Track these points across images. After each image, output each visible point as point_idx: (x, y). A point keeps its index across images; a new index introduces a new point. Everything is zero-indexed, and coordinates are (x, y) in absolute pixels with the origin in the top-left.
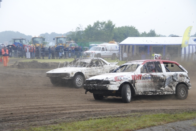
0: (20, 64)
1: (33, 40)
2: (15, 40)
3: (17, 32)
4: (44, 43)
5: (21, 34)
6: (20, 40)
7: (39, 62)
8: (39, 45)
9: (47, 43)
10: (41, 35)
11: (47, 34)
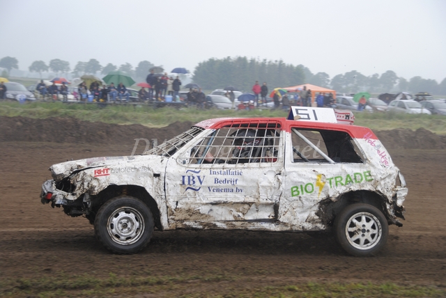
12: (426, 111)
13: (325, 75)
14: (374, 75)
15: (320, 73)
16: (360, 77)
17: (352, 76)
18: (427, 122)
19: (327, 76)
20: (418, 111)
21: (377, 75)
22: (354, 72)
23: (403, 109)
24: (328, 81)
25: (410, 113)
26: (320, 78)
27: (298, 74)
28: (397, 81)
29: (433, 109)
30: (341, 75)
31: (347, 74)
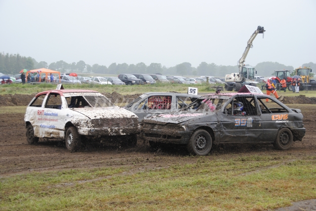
0: (285, 99)
1: (297, 72)
2: (278, 72)
3: (276, 63)
4: (311, 75)
5: (281, 64)
6: (284, 72)
7: (306, 96)
8: (304, 77)
9: (313, 74)
10: (304, 65)
11: (311, 63)
12: (110, 83)
13: (45, 63)
14: (73, 63)
15: (41, 62)
16: (65, 64)
17: (61, 64)
18: (111, 88)
19: (46, 63)
20: (106, 83)
21: (75, 63)
22: (62, 61)
23: (98, 82)
24: (47, 66)
25: (102, 84)
26: (43, 65)
27: (29, 63)
28: (86, 66)
29: (112, 81)
30: (54, 63)
31: (58, 62)
